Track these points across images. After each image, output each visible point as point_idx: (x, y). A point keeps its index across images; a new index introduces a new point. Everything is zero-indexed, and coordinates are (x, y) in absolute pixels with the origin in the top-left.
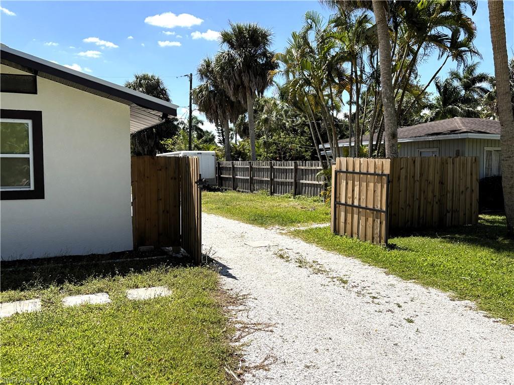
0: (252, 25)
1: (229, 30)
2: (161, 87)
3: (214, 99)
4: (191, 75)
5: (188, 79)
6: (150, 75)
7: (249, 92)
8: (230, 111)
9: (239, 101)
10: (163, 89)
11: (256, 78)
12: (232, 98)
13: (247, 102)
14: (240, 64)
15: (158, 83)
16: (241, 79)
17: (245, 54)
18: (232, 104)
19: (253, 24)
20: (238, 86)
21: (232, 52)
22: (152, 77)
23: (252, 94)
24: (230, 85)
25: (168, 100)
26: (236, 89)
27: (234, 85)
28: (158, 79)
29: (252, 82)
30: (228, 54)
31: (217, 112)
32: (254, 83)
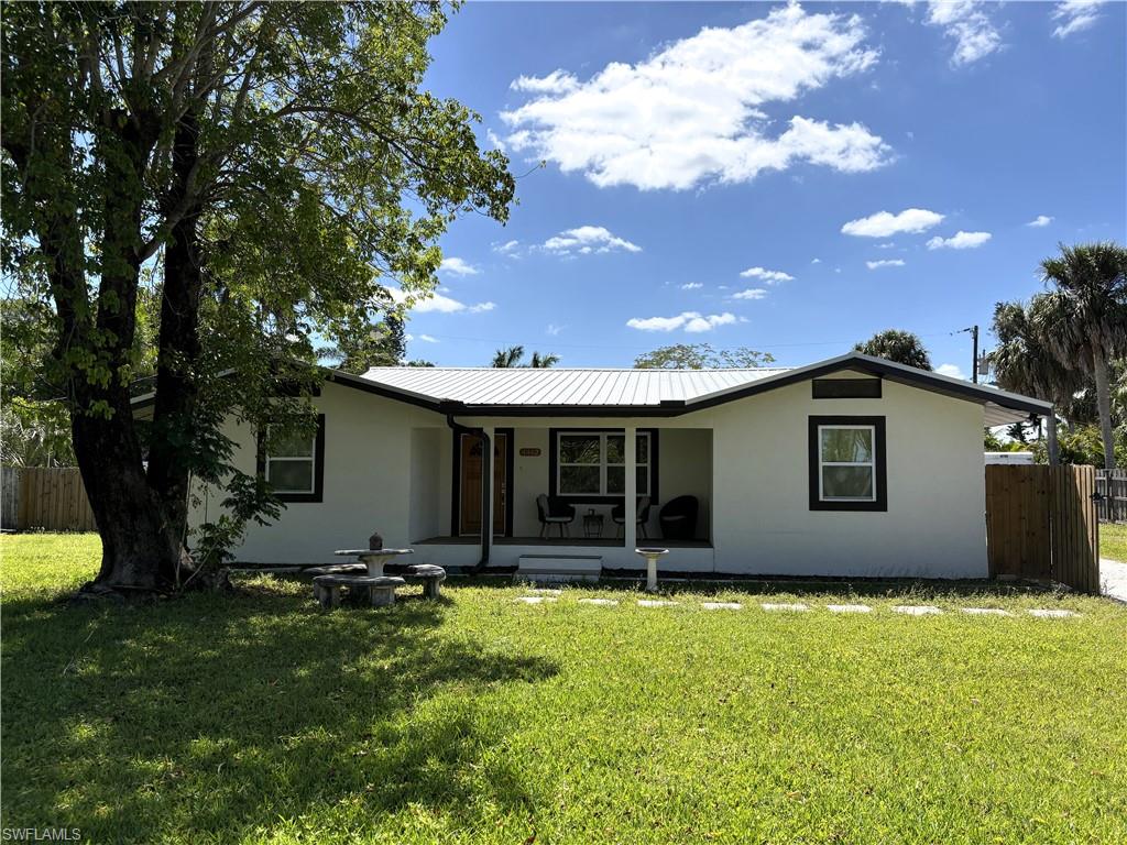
0: (1103, 245)
1: (1058, 257)
2: (918, 349)
3: (1029, 367)
4: (976, 328)
5: (970, 335)
6: (898, 331)
7: (1100, 353)
8: (1060, 384)
9: (1078, 369)
10: (920, 353)
11: (1112, 330)
12: (1067, 365)
13: (1094, 369)
14: (1081, 311)
15: (911, 343)
16: (1084, 333)
17: (1092, 295)
18: (1062, 373)
19: (1105, 243)
20: (1078, 345)
21: (1067, 292)
22: (902, 334)
23: (1104, 355)
24: (1061, 343)
25: (928, 368)
26: (1074, 350)
27: (1070, 344)
28: (911, 337)
29: (1105, 337)
30: (1060, 297)
31: (1034, 389)
32: (1109, 338)
